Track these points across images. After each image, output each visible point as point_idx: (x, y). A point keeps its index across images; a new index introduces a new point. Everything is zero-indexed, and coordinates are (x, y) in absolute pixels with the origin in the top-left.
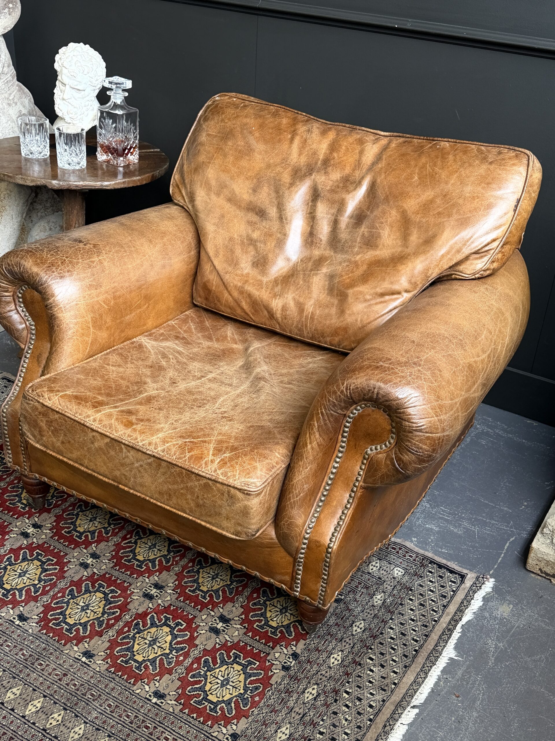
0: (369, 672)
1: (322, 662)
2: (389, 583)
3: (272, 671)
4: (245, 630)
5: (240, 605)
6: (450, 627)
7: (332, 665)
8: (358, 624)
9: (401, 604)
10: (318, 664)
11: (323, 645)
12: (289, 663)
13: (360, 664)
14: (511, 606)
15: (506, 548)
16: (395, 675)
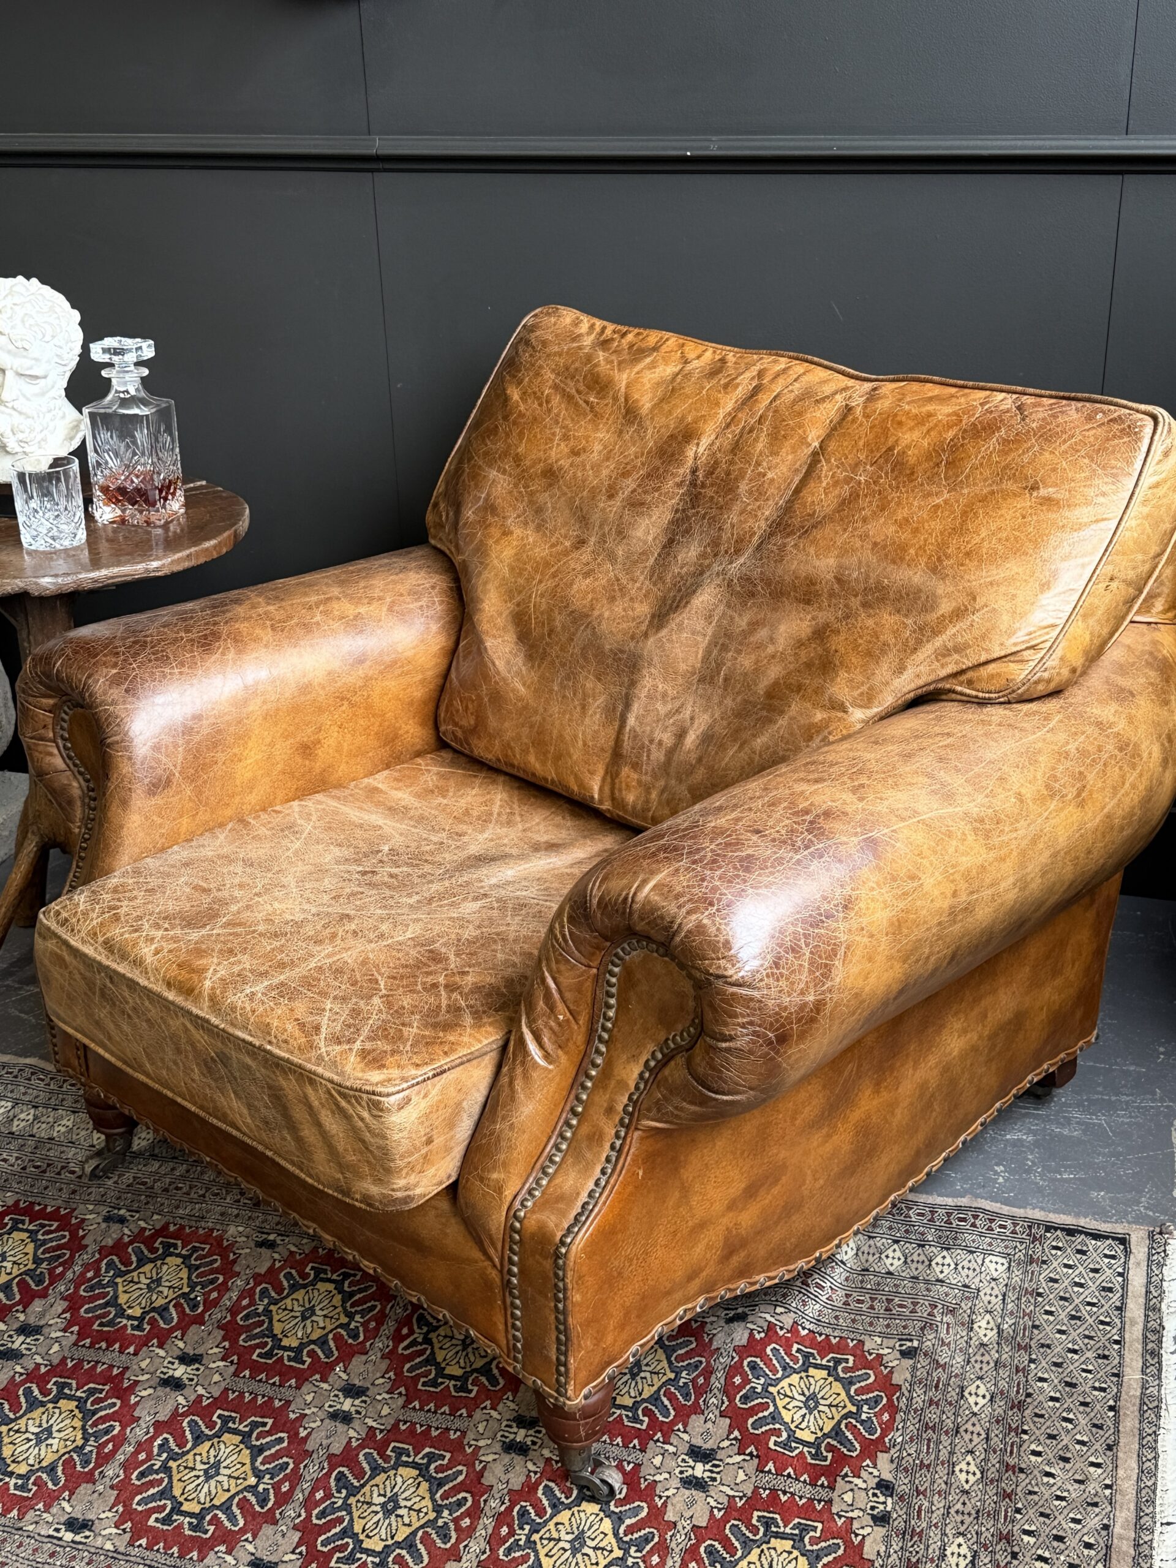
0: (1045, 1479)
1: (944, 1486)
2: (989, 1291)
3: (857, 1535)
4: (756, 1461)
5: (717, 1413)
6: (1150, 1346)
7: (967, 1487)
8: (973, 1389)
9: (1035, 1327)
10: (939, 1493)
11: (928, 1452)
12: (881, 1507)
13: (1021, 1470)
16: (1100, 1471)
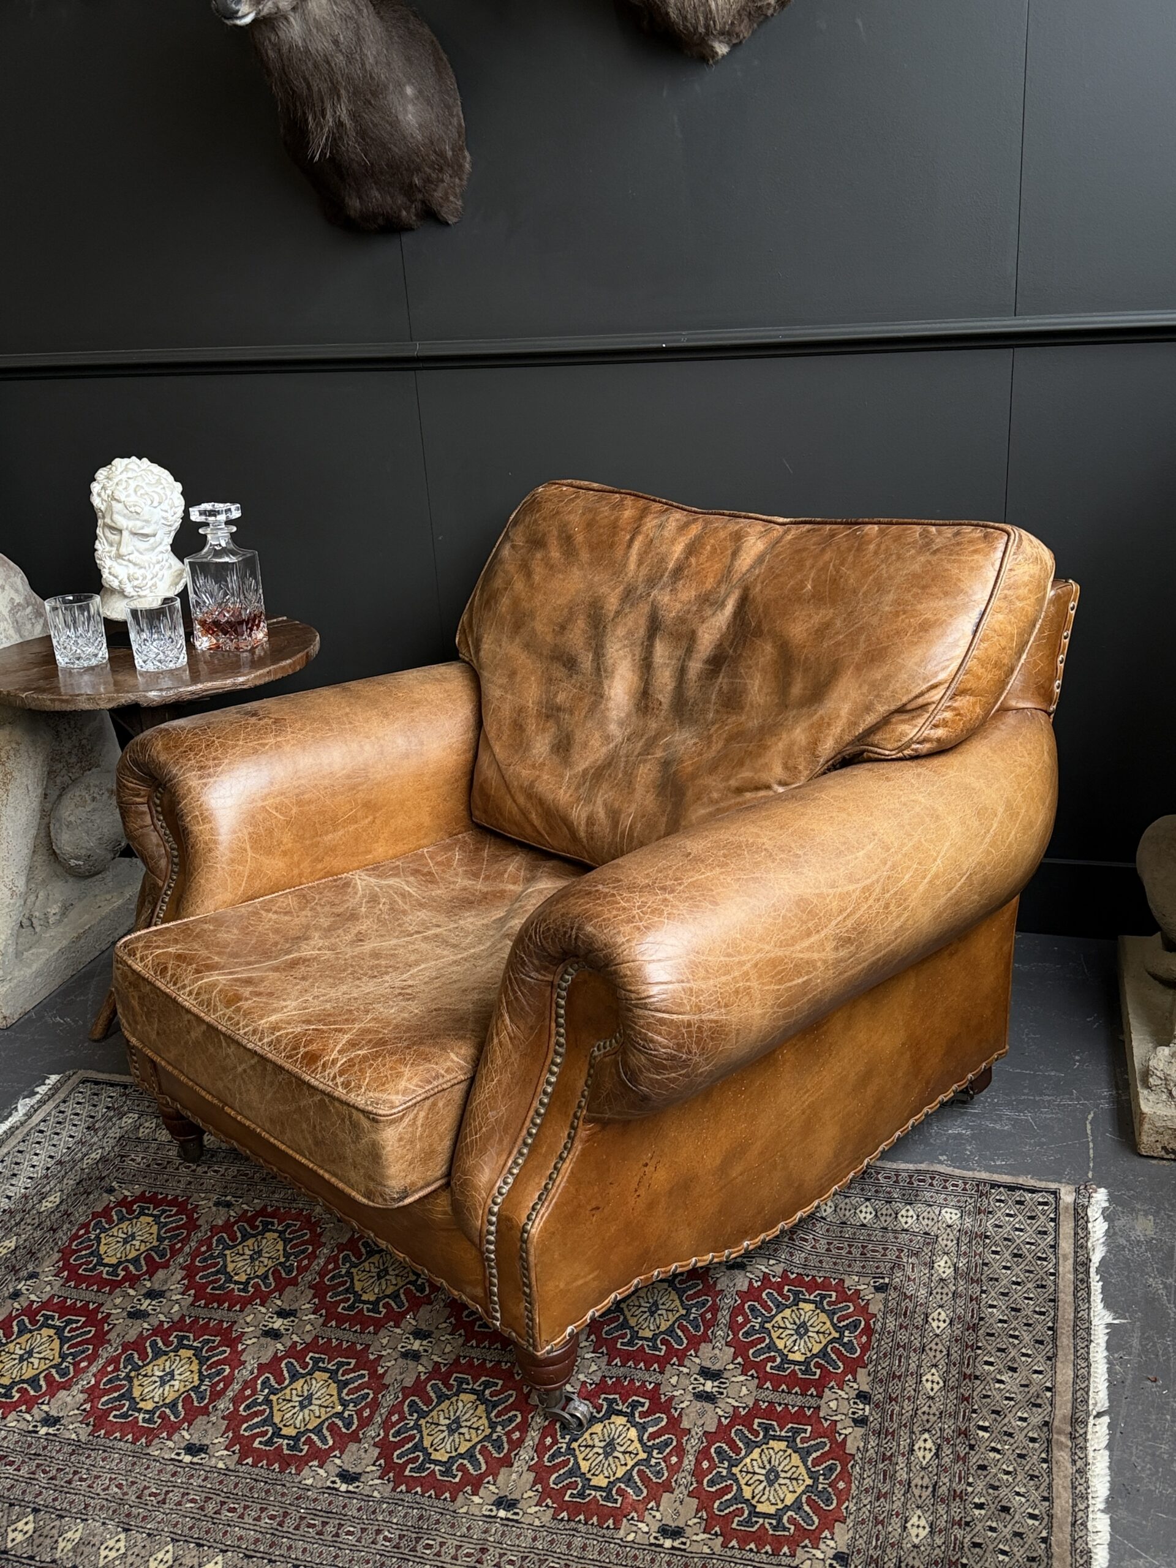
0: (997, 1385)
1: (913, 1393)
2: (945, 1237)
3: (840, 1434)
4: (756, 1381)
5: (723, 1342)
6: (1080, 1276)
7: (932, 1394)
8: (935, 1315)
9: (986, 1264)
10: (909, 1398)
11: (899, 1366)
12: (861, 1412)
13: (976, 1377)
14: (1151, 1217)
15: (1089, 1132)
16: (1041, 1376)
